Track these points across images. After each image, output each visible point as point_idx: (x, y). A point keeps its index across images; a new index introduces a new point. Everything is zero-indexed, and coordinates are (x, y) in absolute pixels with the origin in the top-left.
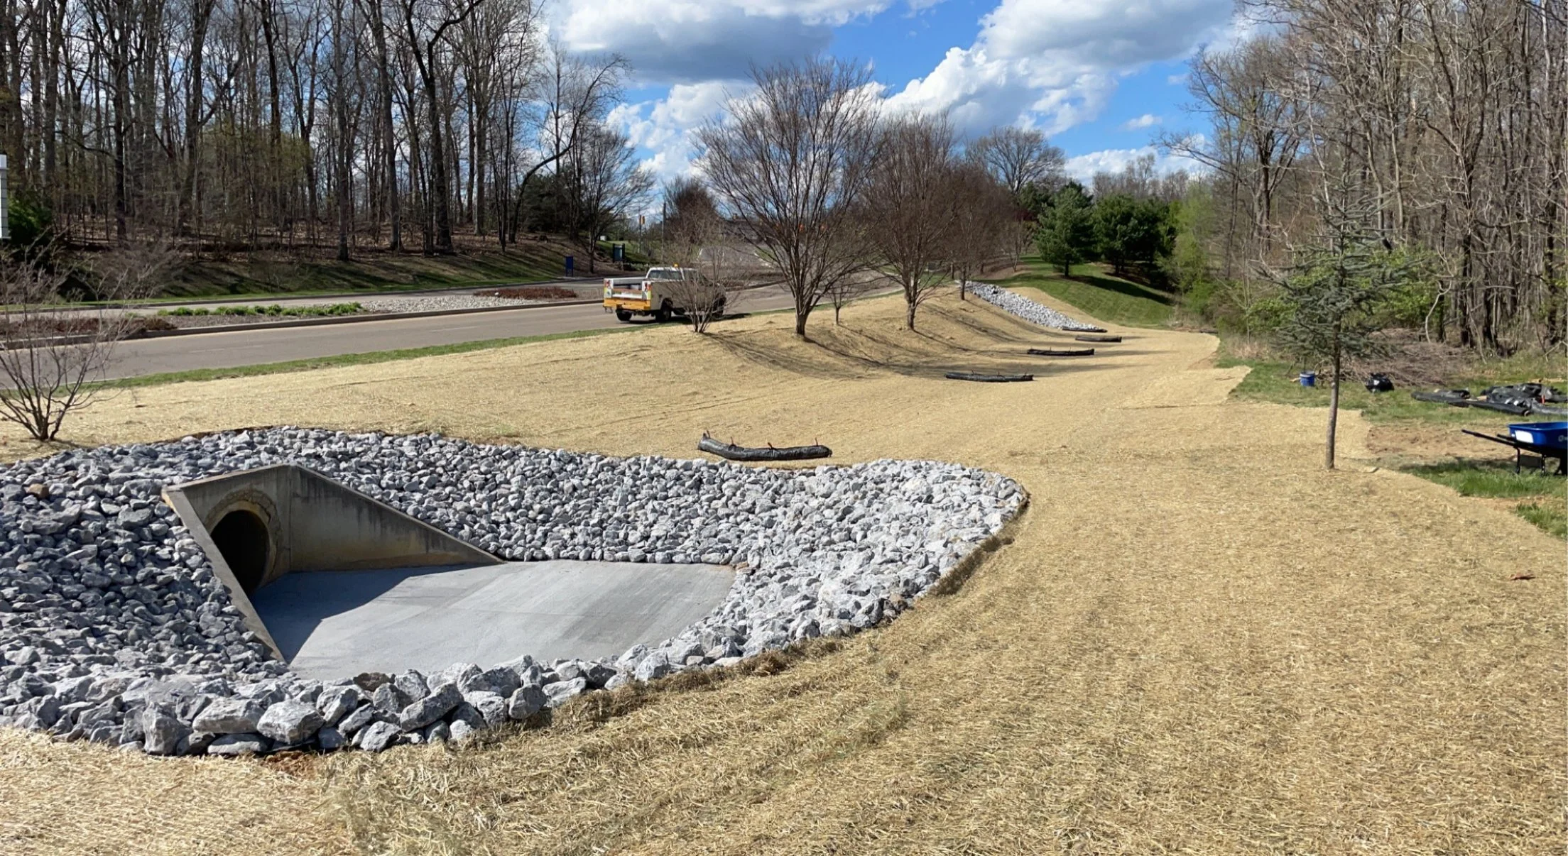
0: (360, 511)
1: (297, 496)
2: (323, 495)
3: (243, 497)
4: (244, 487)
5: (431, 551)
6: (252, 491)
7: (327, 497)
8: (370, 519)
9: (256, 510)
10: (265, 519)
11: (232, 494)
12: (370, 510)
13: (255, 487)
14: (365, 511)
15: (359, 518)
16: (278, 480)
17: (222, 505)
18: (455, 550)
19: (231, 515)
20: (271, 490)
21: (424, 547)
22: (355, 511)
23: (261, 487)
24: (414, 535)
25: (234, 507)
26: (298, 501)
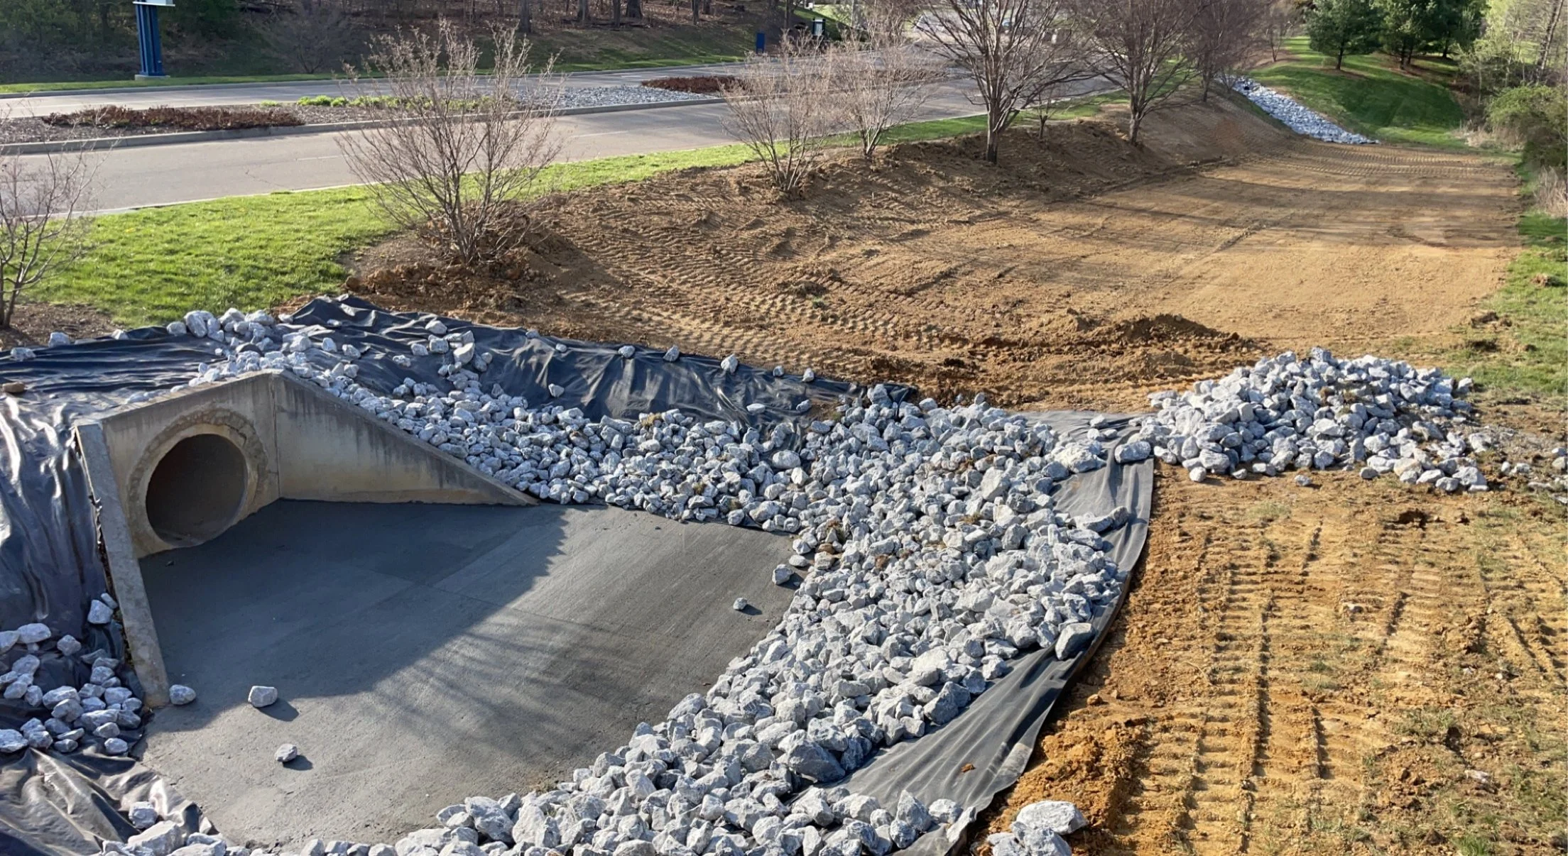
0: (358, 432)
1: (283, 411)
2: (313, 411)
3: (200, 419)
4: (203, 407)
5: (446, 486)
6: (214, 411)
7: (318, 414)
8: (371, 444)
9: (225, 433)
10: (238, 442)
11: (184, 418)
12: (370, 433)
13: (218, 406)
14: (365, 434)
15: (358, 442)
16: (254, 394)
17: (169, 433)
18: (475, 486)
19: (185, 443)
20: (246, 407)
21: (437, 482)
22: (352, 433)
23: (229, 405)
24: (424, 467)
25: (190, 432)
26: (283, 418)
